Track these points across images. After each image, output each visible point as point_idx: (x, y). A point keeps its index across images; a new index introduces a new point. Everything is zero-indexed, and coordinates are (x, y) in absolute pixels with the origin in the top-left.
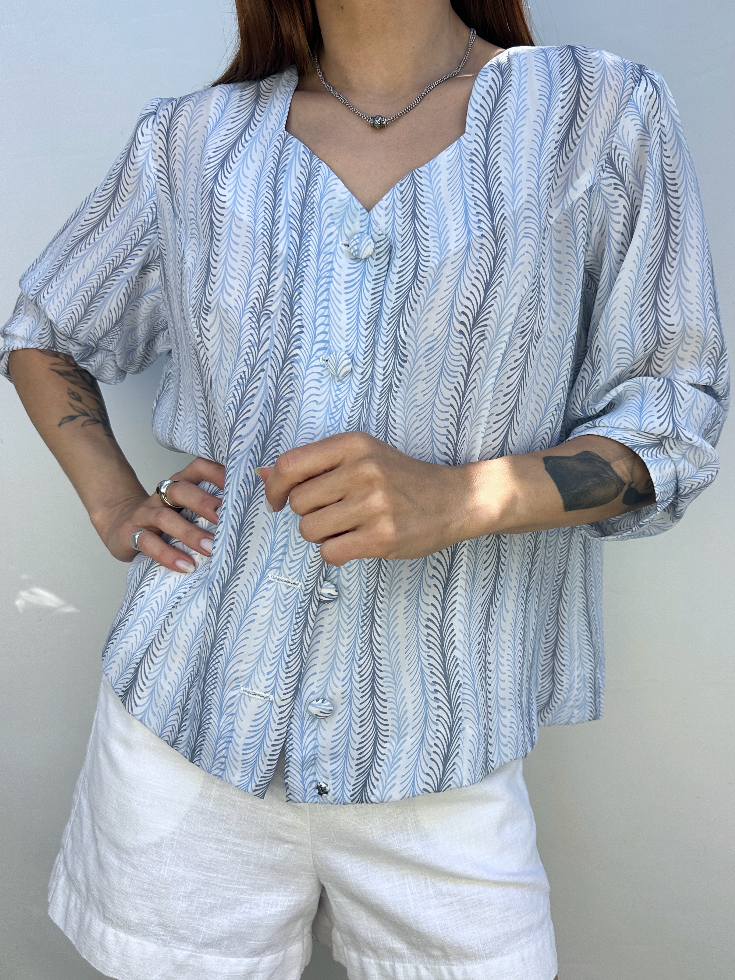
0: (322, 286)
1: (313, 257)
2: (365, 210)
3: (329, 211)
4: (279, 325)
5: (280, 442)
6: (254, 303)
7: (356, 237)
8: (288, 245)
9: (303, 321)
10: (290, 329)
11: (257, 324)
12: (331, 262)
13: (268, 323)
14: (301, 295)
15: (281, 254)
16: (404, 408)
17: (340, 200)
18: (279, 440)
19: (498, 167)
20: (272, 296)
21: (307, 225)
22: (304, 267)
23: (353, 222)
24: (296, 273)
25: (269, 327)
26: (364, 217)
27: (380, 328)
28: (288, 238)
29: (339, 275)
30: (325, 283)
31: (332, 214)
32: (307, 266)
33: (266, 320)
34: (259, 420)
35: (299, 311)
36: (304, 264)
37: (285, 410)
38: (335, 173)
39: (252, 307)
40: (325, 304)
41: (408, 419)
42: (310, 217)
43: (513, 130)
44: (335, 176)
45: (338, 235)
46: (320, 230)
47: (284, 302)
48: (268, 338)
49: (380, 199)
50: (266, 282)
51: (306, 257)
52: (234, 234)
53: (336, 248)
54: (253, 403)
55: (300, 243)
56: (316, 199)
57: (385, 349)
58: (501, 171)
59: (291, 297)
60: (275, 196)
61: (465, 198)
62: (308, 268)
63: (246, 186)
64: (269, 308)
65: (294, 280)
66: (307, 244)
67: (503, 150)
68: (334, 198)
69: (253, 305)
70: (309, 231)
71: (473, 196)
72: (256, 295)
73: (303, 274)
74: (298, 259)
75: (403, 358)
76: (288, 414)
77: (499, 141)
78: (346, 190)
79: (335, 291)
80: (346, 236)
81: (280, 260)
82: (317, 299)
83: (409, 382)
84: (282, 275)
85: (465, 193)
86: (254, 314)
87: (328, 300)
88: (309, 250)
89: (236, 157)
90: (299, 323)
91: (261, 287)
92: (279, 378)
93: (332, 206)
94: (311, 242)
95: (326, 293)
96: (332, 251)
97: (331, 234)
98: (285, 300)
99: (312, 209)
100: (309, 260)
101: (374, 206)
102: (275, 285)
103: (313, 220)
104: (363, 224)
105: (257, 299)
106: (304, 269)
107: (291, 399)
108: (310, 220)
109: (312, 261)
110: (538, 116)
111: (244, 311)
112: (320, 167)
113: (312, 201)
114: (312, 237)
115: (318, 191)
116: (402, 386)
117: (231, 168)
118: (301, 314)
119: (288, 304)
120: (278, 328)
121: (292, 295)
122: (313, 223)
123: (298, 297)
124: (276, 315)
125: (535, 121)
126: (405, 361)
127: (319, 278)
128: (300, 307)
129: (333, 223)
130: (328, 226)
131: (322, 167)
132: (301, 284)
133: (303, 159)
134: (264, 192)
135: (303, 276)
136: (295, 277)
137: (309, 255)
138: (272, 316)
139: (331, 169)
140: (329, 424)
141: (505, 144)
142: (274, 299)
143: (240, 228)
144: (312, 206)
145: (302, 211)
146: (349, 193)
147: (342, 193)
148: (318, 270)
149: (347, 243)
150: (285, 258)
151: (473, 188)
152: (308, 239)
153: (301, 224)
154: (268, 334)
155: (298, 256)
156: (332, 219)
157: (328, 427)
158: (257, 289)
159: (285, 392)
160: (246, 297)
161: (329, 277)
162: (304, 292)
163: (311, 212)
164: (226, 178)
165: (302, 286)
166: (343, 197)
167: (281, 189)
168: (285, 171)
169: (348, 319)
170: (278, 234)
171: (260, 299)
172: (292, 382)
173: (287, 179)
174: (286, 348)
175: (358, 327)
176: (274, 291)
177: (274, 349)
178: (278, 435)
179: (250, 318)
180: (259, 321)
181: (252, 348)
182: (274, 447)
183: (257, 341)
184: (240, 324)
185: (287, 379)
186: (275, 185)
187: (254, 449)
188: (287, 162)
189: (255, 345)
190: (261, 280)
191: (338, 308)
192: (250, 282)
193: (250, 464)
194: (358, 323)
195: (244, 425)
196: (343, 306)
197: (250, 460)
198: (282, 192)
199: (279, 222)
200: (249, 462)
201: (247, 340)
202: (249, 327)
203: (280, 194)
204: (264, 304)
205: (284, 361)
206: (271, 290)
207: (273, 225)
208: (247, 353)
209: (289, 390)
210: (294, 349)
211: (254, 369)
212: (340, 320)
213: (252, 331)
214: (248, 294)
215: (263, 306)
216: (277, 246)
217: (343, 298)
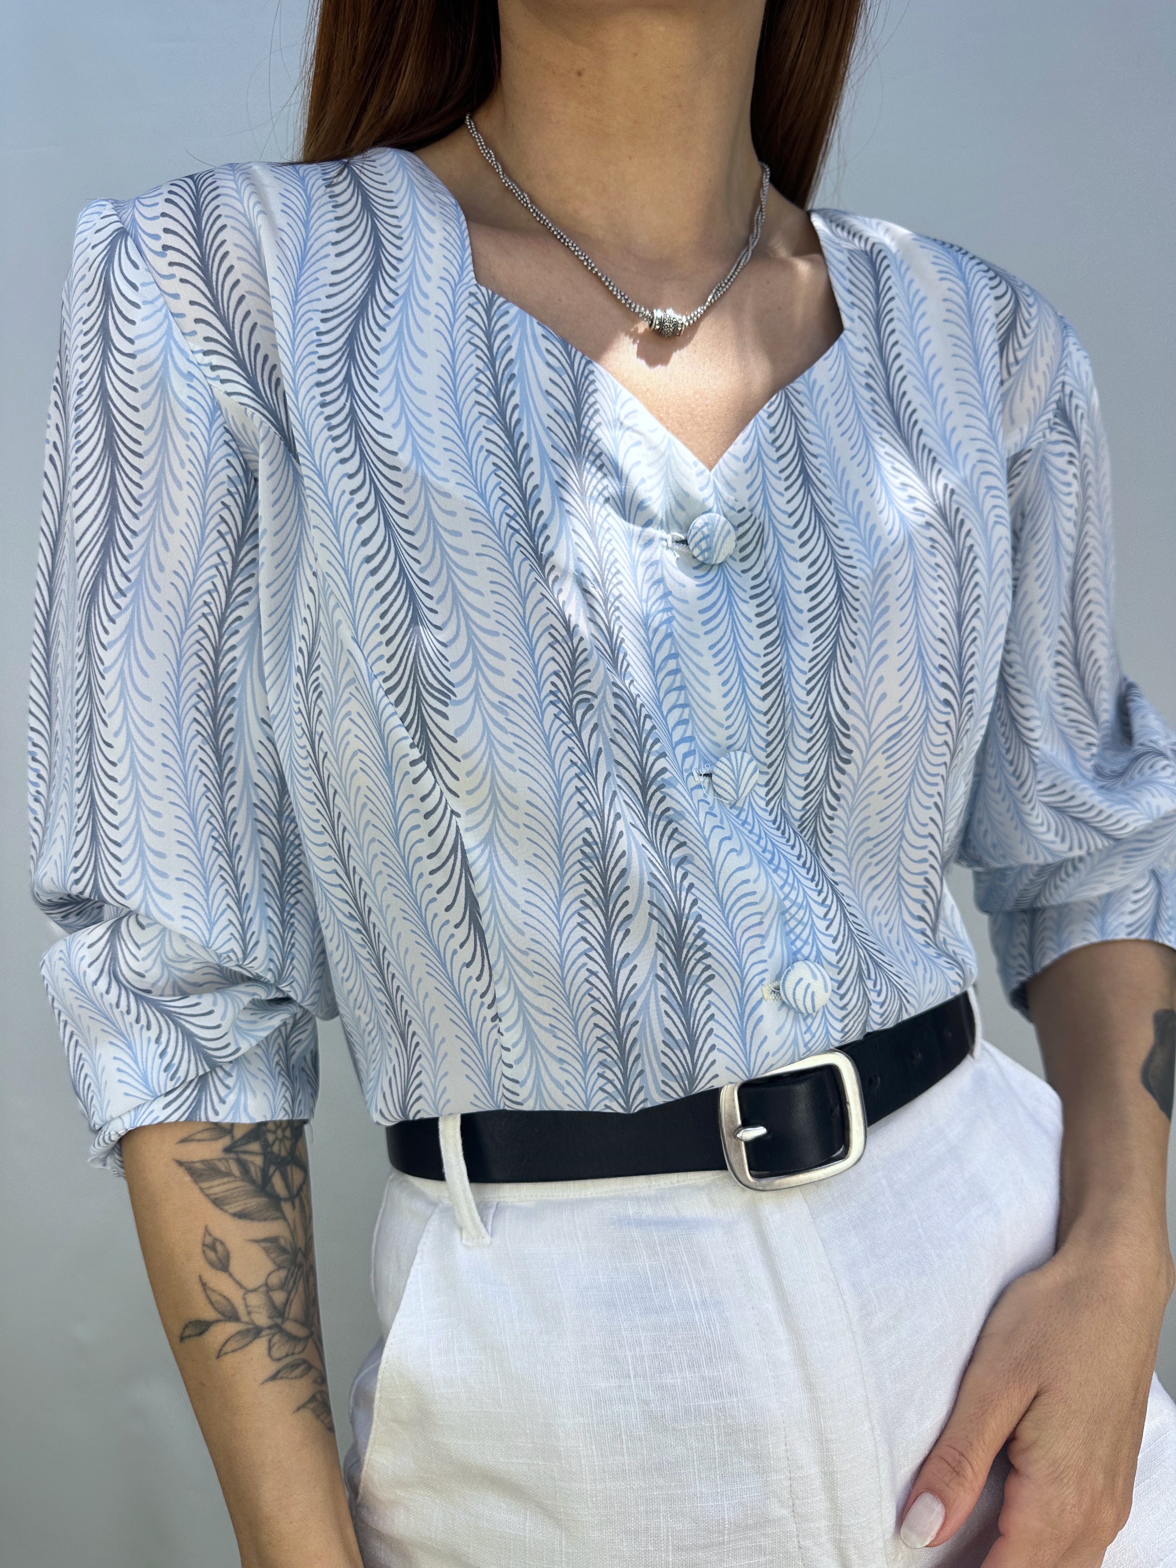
0: (656, 631)
2: (702, 466)
4: (614, 717)
6: (553, 684)
8: (575, 551)
10: (638, 722)
11: (571, 726)
12: (661, 580)
13: (592, 719)
14: (628, 659)
15: (565, 572)
16: (847, 845)
17: (651, 448)
19: (910, 402)
20: (586, 660)
22: (617, 599)
24: (607, 611)
25: (596, 726)
27: (791, 700)
28: (568, 535)
29: (685, 602)
30: (660, 625)
32: (620, 595)
33: (584, 714)
34: (651, 916)
36: (616, 592)
37: (686, 886)
39: (551, 692)
40: (672, 665)
41: (855, 863)
48: (601, 749)
50: (564, 633)
51: (615, 575)
55: (596, 541)
57: (809, 740)
58: (915, 410)
59: (613, 664)
60: (510, 436)
62: (622, 599)
64: (586, 688)
65: (607, 627)
66: (610, 547)
68: (639, 443)
69: (554, 689)
70: (606, 518)
72: (552, 667)
73: (618, 613)
74: (603, 582)
75: (845, 756)
76: (694, 891)
77: (899, 355)
79: (684, 635)
81: (568, 586)
82: (654, 660)
83: (853, 797)
84: (583, 620)
86: (560, 705)
87: (675, 656)
88: (616, 561)
89: (378, 339)
91: (557, 646)
92: (646, 823)
94: (615, 542)
95: (668, 642)
96: (657, 557)
99: (600, 469)
100: (621, 583)
102: (582, 639)
105: (556, 674)
106: (617, 604)
107: (682, 862)
109: (625, 583)
110: (949, 311)
111: (541, 703)
113: (596, 451)
114: (613, 528)
115: (603, 427)
116: (841, 806)
120: (613, 725)
121: (614, 659)
122: (607, 500)
123: (625, 661)
124: (604, 697)
126: (849, 761)
127: (648, 617)
128: (632, 681)
131: (597, 373)
132: (623, 634)
135: (619, 618)
136: (609, 622)
138: (596, 702)
142: (589, 665)
143: (452, 513)
144: (598, 463)
145: (580, 475)
147: (651, 431)
148: (640, 600)
149: (681, 536)
150: (576, 582)
152: (608, 536)
153: (584, 503)
154: (597, 743)
155: (601, 575)
157: (782, 888)
158: (550, 652)
159: (668, 848)
160: (536, 673)
161: (665, 610)
163: (599, 475)
165: (623, 640)
166: (655, 439)
167: (519, 421)
168: (513, 376)
169: (725, 683)
170: (545, 526)
171: (562, 674)
172: (674, 825)
173: (523, 396)
174: (640, 763)
175: (746, 696)
176: (585, 650)
177: (617, 770)
178: (698, 936)
179: (556, 716)
180: (573, 720)
181: (583, 777)
182: (699, 961)
183: (584, 761)
184: (544, 732)
185: (662, 824)
186: (502, 413)
187: (661, 973)
188: (511, 355)
189: (584, 769)
190: (552, 631)
191: (698, 667)
192: (531, 641)
193: (664, 1006)
194: (744, 688)
195: (627, 932)
196: (707, 661)
197: (663, 997)
198: (524, 429)
199: (539, 500)
200: (662, 1002)
201: (566, 763)
202: (560, 736)
203: (522, 434)
204: (574, 681)
205: (644, 789)
206: (580, 649)
207: (526, 508)
208: (578, 790)
209: (673, 844)
210: (656, 760)
211: (603, 817)
212: (707, 689)
213: (569, 743)
214: (537, 666)
215: (572, 686)
216: (551, 554)
217: (703, 644)
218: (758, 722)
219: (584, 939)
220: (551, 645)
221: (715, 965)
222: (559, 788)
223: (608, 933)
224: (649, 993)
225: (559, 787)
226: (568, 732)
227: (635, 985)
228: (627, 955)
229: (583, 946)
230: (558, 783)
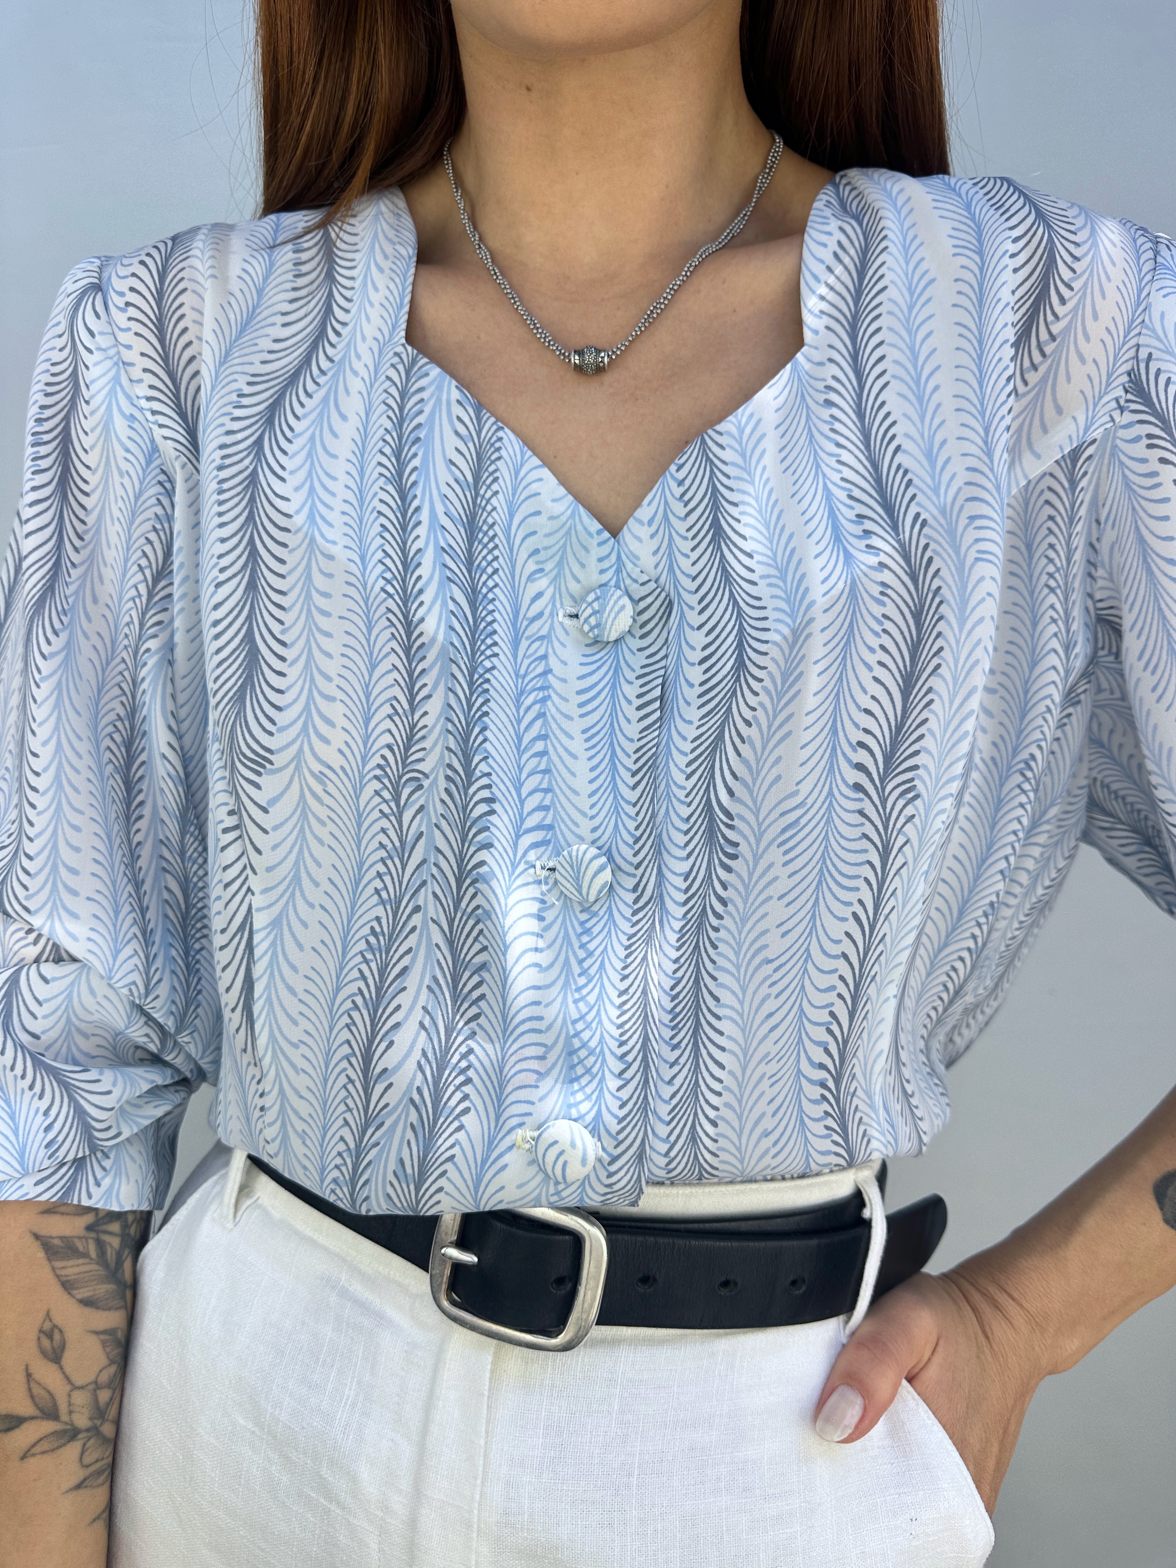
0: (529, 708)
1: (504, 647)
2: (606, 534)
3: (531, 543)
4: (442, 801)
5: (471, 1073)
6: (383, 757)
7: (592, 596)
8: (448, 620)
9: (494, 789)
10: (465, 808)
11: (393, 804)
12: (545, 657)
13: (419, 799)
14: (488, 733)
15: (433, 640)
16: (738, 967)
17: (551, 518)
18: (468, 1067)
19: (888, 414)
20: (424, 737)
21: (484, 577)
22: (488, 670)
23: (583, 566)
24: (471, 684)
25: (422, 808)
26: (605, 550)
27: (668, 785)
28: (444, 603)
29: (564, 681)
30: (535, 703)
31: (536, 552)
32: (494, 668)
33: (411, 794)
34: (422, 1025)
35: (483, 767)
36: (487, 664)
37: (475, 994)
38: (535, 453)
39: (379, 766)
40: (539, 746)
41: (750, 992)
42: (490, 558)
43: (909, 332)
44: (536, 461)
45: (553, 596)
46: (513, 587)
47: (449, 749)
48: (422, 833)
49: (638, 505)
50: (406, 707)
51: (489, 647)
52: (317, 591)
53: (552, 627)
54: (404, 989)
55: (474, 614)
56: (500, 516)
57: (686, 833)
58: (894, 423)
59: (465, 738)
60: (403, 498)
61: (825, 484)
62: (495, 672)
63: (334, 479)
64: (419, 766)
65: (468, 700)
66: (489, 618)
67: (894, 377)
68: (538, 513)
69: (383, 762)
70: (490, 590)
71: (843, 479)
72: (387, 738)
73: (486, 686)
74: (474, 654)
75: (730, 850)
76: (482, 1004)
77: (882, 358)
78: (562, 491)
79: (558, 716)
80: (572, 596)
81: (432, 655)
82: (520, 739)
83: (745, 901)
84: (441, 688)
85: (824, 475)
86: (386, 781)
87: (544, 737)
88: (495, 632)
89: (302, 405)
90: (485, 794)
91: (396, 718)
92: (453, 920)
93: (534, 533)
94: (496, 614)
95: (539, 723)
96: (544, 632)
97: (539, 595)
98: (452, 744)
99: (492, 539)
100: (496, 655)
101: (625, 522)
102: (426, 713)
103: (495, 564)
104: (606, 564)
105: (389, 747)
106: (487, 676)
107: (483, 966)
108: (489, 564)
109: (502, 656)
110: (959, 293)
111: (362, 777)
112: (500, 439)
113: (490, 521)
114: (497, 603)
115: (500, 496)
116: (730, 914)
117: (291, 429)
118: (488, 775)
119: (460, 753)
120: (440, 809)
121: (468, 734)
122: (496, 571)
123: (481, 738)
124: (436, 779)
125: (954, 305)
126: (734, 857)
127: (522, 693)
128: (486, 758)
129: (542, 570)
130: (530, 578)
131: (505, 440)
132: (485, 709)
133: (459, 418)
134: (376, 488)
135: (487, 691)
136: (471, 694)
137: (495, 644)
138: (426, 783)
139: (525, 443)
140: (575, 1015)
141: (896, 362)
142: (427, 744)
143: (330, 576)
144: (491, 533)
145: (471, 544)
146: (570, 498)
147: (554, 501)
148: (517, 675)
149: (574, 611)
150: (443, 650)
151: (839, 462)
152: (490, 607)
153: (470, 572)
154: (420, 826)
155: (473, 645)
156: (538, 563)
157: (574, 1022)
158: (387, 723)
159: (470, 950)
160: (365, 744)
161: (541, 688)
162: (492, 726)
163: (491, 545)
164: (284, 452)
165: (486, 714)
166: (558, 508)
167: (415, 483)
168: (418, 439)
169: (592, 769)
170: (421, 591)
171: (395, 748)
172: (480, 926)
173: (425, 460)
174: (461, 852)
175: (615, 785)
176: (425, 726)
177: (436, 858)
178: (464, 1056)
179: (377, 793)
180: (397, 798)
181: (389, 862)
182: (458, 1088)
183: (397, 844)
184: (358, 810)
185: (471, 922)
186: (400, 474)
187: (416, 1097)
188: (420, 419)
189: (393, 853)
190: (395, 703)
191: (566, 750)
192: (369, 709)
193: (410, 1135)
194: (613, 775)
195: (391, 1043)
196: (578, 745)
197: (412, 1125)
198: (419, 492)
199: (419, 564)
200: (409, 1130)
201: (375, 844)
202: (376, 814)
203: (415, 496)
204: (407, 757)
205: (459, 882)
206: (420, 725)
207: (406, 571)
208: (379, 875)
209: (477, 947)
210: (475, 852)
211: (398, 908)
212: (573, 774)
213: (384, 823)
214: (369, 737)
215: (403, 763)
216: (422, 620)
217: (576, 727)
218: (627, 814)
219: (348, 1042)
220: (390, 717)
221: (474, 1096)
222: (360, 870)
223: (371, 1041)
224: (399, 1117)
225: (360, 868)
226: (387, 810)
227: (387, 1105)
228: (385, 1070)
229: (346, 1049)
230: (361, 865)
